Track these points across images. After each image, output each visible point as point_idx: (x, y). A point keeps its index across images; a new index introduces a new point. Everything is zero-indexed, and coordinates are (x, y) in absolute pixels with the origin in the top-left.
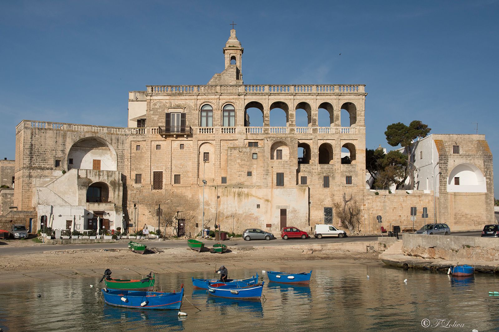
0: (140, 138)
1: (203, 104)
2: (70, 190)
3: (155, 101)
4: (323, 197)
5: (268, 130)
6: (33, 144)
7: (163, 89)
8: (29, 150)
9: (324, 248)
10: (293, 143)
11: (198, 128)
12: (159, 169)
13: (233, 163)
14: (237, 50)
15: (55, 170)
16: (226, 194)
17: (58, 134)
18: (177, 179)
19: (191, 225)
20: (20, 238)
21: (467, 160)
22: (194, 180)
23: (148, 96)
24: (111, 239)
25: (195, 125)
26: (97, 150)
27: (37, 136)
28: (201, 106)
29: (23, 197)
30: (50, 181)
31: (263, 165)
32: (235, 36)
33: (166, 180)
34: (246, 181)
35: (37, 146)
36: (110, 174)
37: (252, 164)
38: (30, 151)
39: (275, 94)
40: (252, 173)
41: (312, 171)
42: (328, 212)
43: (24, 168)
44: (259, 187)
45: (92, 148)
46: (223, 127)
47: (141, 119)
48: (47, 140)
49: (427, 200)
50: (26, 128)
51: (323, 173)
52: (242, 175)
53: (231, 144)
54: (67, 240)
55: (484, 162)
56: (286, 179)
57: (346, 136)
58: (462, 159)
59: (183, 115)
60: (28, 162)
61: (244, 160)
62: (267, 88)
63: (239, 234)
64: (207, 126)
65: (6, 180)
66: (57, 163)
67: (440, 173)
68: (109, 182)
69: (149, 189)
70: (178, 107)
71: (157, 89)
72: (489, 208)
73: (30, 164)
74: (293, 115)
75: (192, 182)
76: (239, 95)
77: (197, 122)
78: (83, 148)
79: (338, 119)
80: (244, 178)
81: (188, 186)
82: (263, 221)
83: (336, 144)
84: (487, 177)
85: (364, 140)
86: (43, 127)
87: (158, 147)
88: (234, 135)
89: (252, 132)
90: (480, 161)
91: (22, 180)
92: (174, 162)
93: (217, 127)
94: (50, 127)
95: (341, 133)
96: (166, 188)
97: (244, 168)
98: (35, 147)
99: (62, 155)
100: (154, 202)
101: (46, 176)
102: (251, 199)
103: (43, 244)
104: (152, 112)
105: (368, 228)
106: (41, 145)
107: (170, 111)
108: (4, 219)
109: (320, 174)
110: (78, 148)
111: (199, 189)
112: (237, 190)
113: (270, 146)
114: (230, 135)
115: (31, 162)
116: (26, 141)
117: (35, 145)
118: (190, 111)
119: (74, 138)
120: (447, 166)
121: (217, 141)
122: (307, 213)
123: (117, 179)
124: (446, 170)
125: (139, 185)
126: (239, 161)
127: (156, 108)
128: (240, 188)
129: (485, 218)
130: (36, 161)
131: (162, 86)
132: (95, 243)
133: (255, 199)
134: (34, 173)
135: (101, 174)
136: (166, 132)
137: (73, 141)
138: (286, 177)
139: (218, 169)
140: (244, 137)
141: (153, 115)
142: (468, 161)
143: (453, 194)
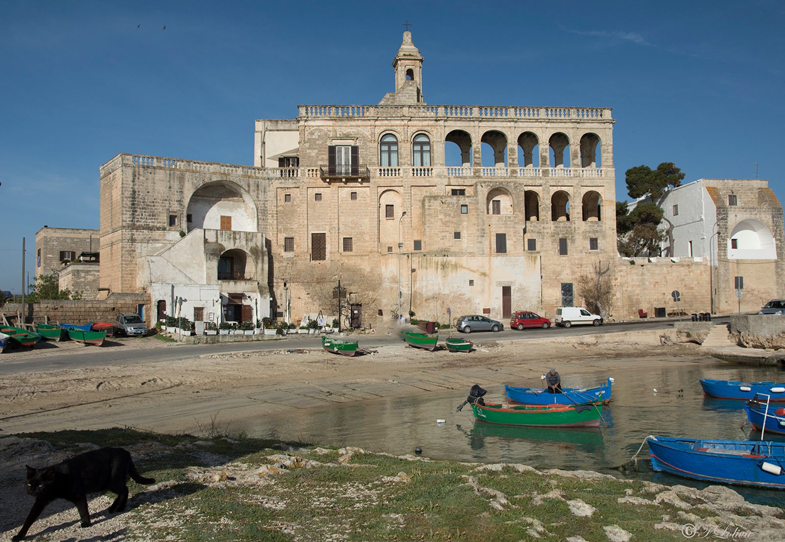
0: (290, 183)
1: (384, 133)
2: (194, 261)
3: (312, 129)
4: (559, 269)
5: (480, 172)
6: (136, 190)
7: (323, 111)
8: (131, 199)
9: (600, 340)
10: (518, 191)
11: (378, 168)
12: (320, 230)
13: (433, 220)
14: (415, 60)
15: (169, 230)
16: (424, 265)
17: (172, 176)
18: (347, 244)
19: (371, 312)
20: (136, 335)
21: (751, 214)
22: (373, 246)
23: (301, 120)
24: (275, 334)
25: (374, 164)
26: (226, 202)
27: (141, 178)
28: (381, 136)
29: (124, 272)
30: (162, 248)
31: (477, 222)
32: (410, 40)
33: (332, 246)
34: (452, 246)
35: (142, 194)
36: (250, 237)
37: (461, 221)
38: (132, 201)
39: (488, 120)
40: (461, 234)
41: (542, 231)
42: (567, 289)
43: (123, 227)
44: (472, 254)
45: (218, 199)
46: (413, 167)
47: (285, 157)
48: (156, 184)
49: (699, 272)
50: (125, 165)
51: (558, 234)
52: (446, 236)
53: (425, 192)
54: (214, 337)
55: (773, 217)
56: (509, 243)
57: (589, 181)
58: (745, 213)
59: (355, 150)
60: (130, 218)
61: (450, 215)
62: (476, 111)
63: (446, 324)
64: (390, 165)
65: (51, 256)
66: (172, 220)
67: (719, 233)
68: (249, 249)
69: (306, 259)
70: (347, 137)
71: (314, 111)
72: (780, 281)
73: (132, 221)
74: (514, 150)
75: (369, 249)
76: (436, 121)
77: (375, 159)
78: (207, 198)
79: (576, 157)
80: (449, 242)
81: (365, 254)
82: (479, 304)
83: (576, 193)
84: (778, 238)
85: (613, 186)
86: (150, 165)
87: (318, 196)
88: (431, 179)
89: (457, 175)
90: (768, 217)
91: (120, 246)
92: (342, 219)
93: (406, 167)
94: (159, 165)
95: (581, 176)
96: (331, 258)
97: (449, 226)
98: (139, 195)
99: (179, 208)
100: (315, 279)
101: (156, 240)
102: (461, 272)
103: (179, 343)
104: (307, 145)
105: (621, 312)
106: (148, 192)
107: (335, 143)
108: (103, 306)
109: (554, 236)
110: (199, 198)
111: (381, 258)
112: (440, 259)
113: (486, 195)
114: (425, 178)
115: (134, 218)
116: (125, 186)
117: (139, 192)
118: (365, 144)
119: (195, 181)
120: (727, 222)
121: (406, 188)
122: (539, 292)
123: (259, 245)
124: (726, 228)
125: (290, 254)
126: (441, 216)
127: (313, 139)
128: (445, 256)
129: (776, 295)
130: (141, 216)
131: (322, 107)
132: (253, 341)
133: (467, 271)
134: (138, 235)
135: (238, 237)
136: (330, 175)
137: (194, 187)
138: (509, 239)
139: (408, 229)
140: (446, 181)
141: (309, 148)
142: (753, 217)
143: (735, 261)
